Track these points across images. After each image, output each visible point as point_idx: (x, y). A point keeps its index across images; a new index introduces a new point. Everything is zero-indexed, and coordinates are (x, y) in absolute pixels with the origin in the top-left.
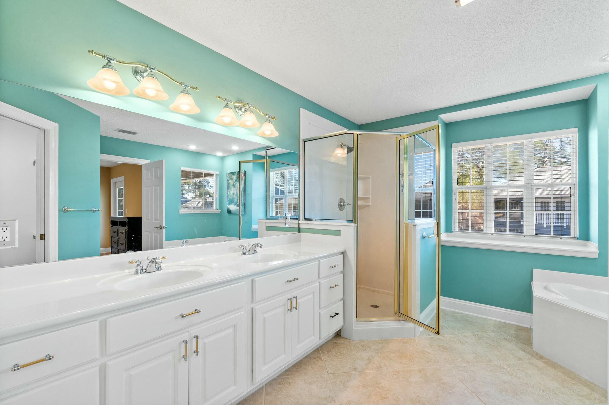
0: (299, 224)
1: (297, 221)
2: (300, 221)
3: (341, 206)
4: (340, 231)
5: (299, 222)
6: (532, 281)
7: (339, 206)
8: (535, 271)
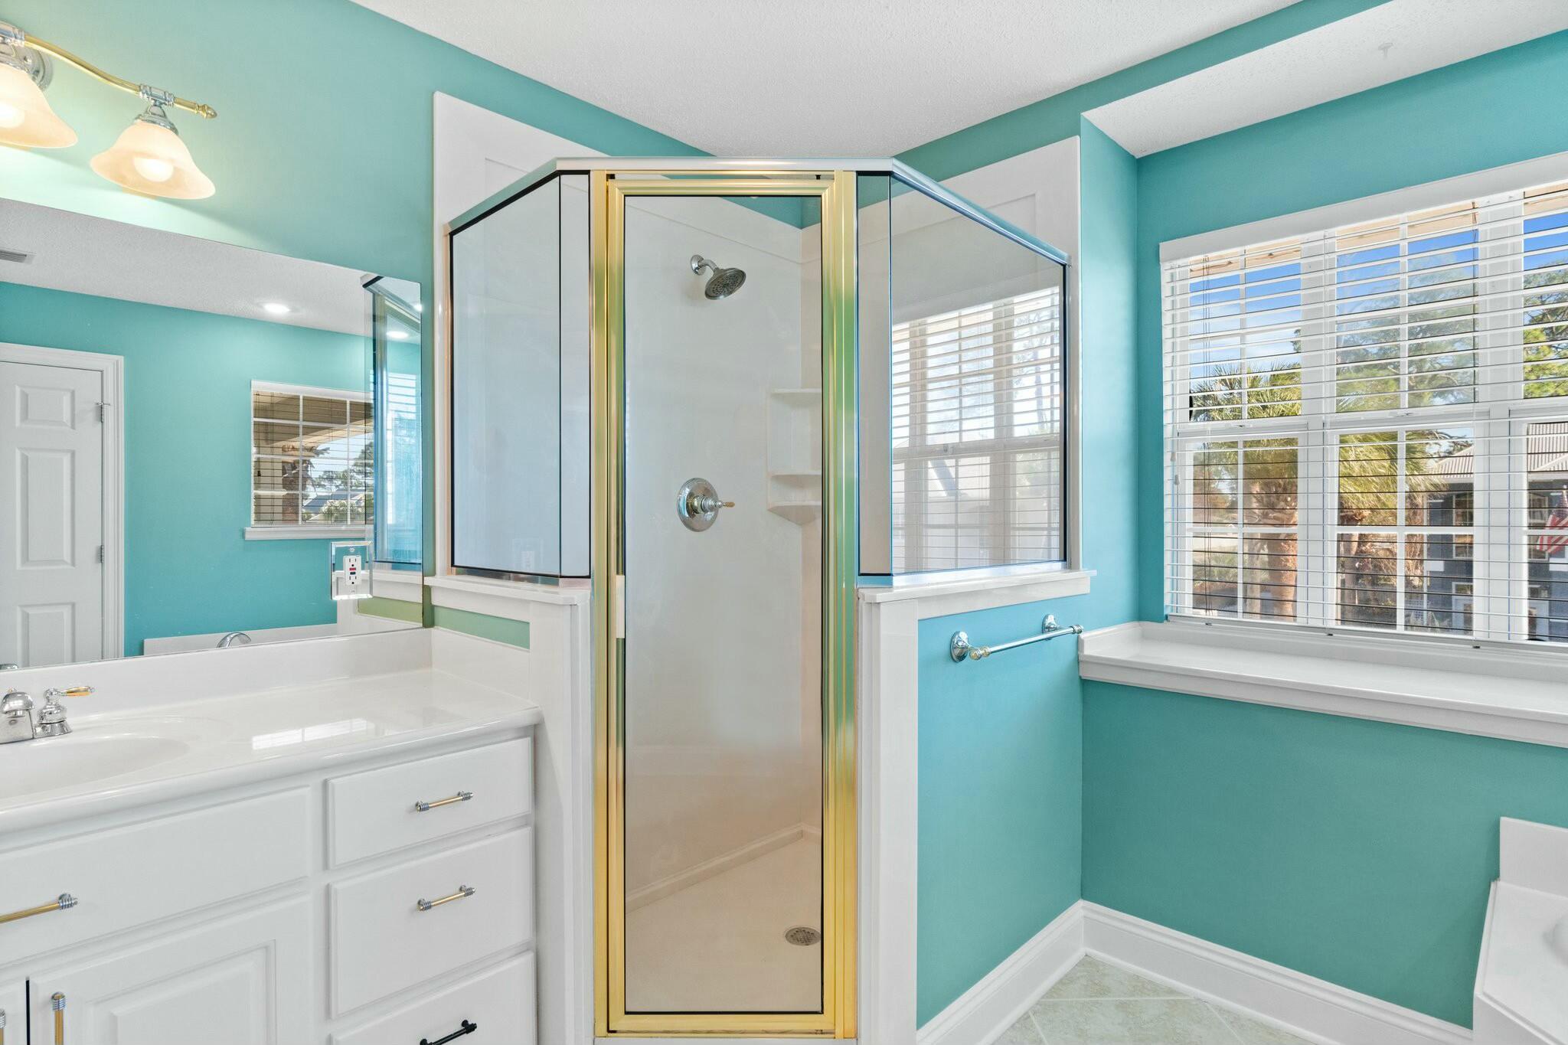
0: (427, 590)
1: (415, 577)
2: (433, 574)
3: (692, 511)
4: (528, 623)
5: (428, 581)
6: (1496, 876)
7: (680, 512)
8: (1511, 828)
